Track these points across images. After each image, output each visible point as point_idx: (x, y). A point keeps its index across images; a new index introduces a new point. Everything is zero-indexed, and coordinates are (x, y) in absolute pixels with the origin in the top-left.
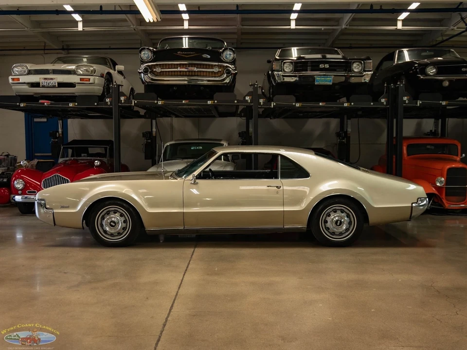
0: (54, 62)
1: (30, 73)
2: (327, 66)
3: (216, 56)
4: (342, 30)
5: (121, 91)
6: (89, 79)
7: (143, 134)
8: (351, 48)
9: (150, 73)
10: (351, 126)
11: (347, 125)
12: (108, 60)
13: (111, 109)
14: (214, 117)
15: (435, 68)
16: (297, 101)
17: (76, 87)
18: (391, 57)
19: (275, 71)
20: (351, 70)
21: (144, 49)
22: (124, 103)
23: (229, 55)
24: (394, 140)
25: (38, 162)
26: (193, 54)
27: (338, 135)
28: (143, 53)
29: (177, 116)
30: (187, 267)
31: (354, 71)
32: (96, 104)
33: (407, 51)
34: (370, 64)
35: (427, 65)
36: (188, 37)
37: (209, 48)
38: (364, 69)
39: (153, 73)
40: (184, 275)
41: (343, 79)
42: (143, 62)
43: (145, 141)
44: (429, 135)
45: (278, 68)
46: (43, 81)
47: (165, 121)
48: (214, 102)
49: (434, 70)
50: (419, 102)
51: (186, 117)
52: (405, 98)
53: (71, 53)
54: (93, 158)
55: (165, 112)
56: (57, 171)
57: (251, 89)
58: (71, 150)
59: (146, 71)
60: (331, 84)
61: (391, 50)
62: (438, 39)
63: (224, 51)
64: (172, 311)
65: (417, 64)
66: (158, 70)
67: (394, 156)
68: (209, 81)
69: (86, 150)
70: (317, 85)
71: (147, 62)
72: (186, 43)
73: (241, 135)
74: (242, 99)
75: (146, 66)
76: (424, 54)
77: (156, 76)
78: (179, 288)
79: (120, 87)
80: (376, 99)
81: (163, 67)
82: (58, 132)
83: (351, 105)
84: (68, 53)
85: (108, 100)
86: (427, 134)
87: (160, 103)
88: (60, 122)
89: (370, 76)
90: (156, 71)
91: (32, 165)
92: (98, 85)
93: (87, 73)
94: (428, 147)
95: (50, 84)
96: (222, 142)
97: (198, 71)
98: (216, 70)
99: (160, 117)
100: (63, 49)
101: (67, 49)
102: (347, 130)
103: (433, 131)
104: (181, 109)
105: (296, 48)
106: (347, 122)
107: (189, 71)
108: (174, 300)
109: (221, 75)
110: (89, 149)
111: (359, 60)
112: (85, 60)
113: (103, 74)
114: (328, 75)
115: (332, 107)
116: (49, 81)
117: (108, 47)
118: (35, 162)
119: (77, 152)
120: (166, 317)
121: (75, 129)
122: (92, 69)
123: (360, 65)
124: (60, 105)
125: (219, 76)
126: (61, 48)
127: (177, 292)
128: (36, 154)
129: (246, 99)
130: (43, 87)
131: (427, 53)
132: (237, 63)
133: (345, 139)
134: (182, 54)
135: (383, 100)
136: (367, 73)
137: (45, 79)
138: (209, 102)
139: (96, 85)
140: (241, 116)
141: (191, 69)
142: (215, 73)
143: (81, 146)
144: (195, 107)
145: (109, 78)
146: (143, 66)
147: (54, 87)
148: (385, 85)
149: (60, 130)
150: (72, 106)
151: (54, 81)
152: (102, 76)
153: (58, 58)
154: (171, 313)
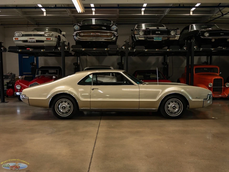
0: (33, 31)
1: (23, 36)
2: (159, 32)
3: (109, 28)
4: (165, 16)
5: (65, 44)
6: (50, 39)
7: (74, 63)
8: (169, 24)
9: (78, 36)
10: (169, 60)
11: (167, 59)
12: (58, 29)
13: (61, 52)
14: (106, 55)
15: (208, 33)
16: (146, 49)
17: (45, 42)
18: (187, 28)
19: (136, 35)
20: (170, 34)
21: (75, 25)
22: (67, 50)
23: (114, 27)
24: (190, 66)
25: (25, 77)
26: (98, 27)
27: (163, 64)
28: (75, 26)
29: (89, 55)
30: (99, 125)
31: (171, 35)
32: (53, 50)
33: (195, 25)
34: (179, 31)
35: (204, 32)
36: (95, 19)
37: (105, 24)
38: (176, 34)
39: (80, 36)
40: (98, 128)
41: (167, 38)
42: (75, 31)
43: (75, 67)
44: (204, 64)
45: (137, 33)
46: (29, 39)
47: (84, 57)
48: (108, 49)
49: (208, 34)
50: (201, 49)
51: (93, 56)
52: (195, 47)
53: (40, 26)
54: (51, 75)
55: (84, 54)
56: (36, 81)
57: (125, 43)
58: (41, 71)
59: (76, 35)
60: (161, 41)
61: (188, 25)
62: (208, 20)
63: (112, 25)
64: (96, 144)
65: (200, 31)
66: (82, 34)
67: (190, 74)
68: (105, 39)
69: (48, 71)
70: (155, 41)
71: (77, 31)
72: (94, 22)
73: (118, 64)
74: (121, 48)
75: (77, 32)
76: (203, 26)
77: (81, 37)
78: (97, 134)
79: (65, 42)
80: (181, 47)
81: (84, 33)
82: (34, 63)
83: (170, 50)
84: (39, 26)
85: (59, 48)
86: (203, 63)
87: (83, 49)
88: (35, 58)
89: (179, 37)
90: (81, 35)
91: (22, 78)
92: (54, 41)
93: (49, 36)
94: (205, 69)
95: (32, 41)
96: (111, 67)
97: (100, 35)
98: (109, 34)
99: (81, 56)
100: (37, 24)
101: (38, 24)
102: (167, 61)
103: (206, 62)
104: (92, 52)
105: (144, 24)
106: (167, 58)
107: (96, 35)
108: (96, 139)
109: (111, 37)
110: (49, 70)
111: (174, 30)
112: (47, 29)
113: (57, 36)
114: (160, 37)
115: (162, 51)
116: (32, 40)
117: (57, 24)
118: (24, 76)
119: (44, 72)
120: (93, 147)
121: (42, 61)
122: (51, 34)
123: (174, 32)
124: (37, 51)
125: (110, 37)
126: (36, 24)
127: (97, 136)
128: (24, 73)
129: (123, 48)
130: (29, 42)
131: (204, 26)
132: (118, 31)
133: (166, 66)
134: (93, 27)
135: (185, 48)
136: (177, 35)
137: (30, 38)
138: (106, 49)
139: (53, 41)
140: (118, 55)
141: (97, 34)
142: (108, 36)
143: (45, 69)
144: (99, 51)
145: (59, 38)
146: (75, 33)
147: (34, 42)
148: (186, 41)
149: (35, 62)
150: (42, 51)
151: (34, 39)
152: (56, 37)
153: (35, 29)
154: (96, 145)
